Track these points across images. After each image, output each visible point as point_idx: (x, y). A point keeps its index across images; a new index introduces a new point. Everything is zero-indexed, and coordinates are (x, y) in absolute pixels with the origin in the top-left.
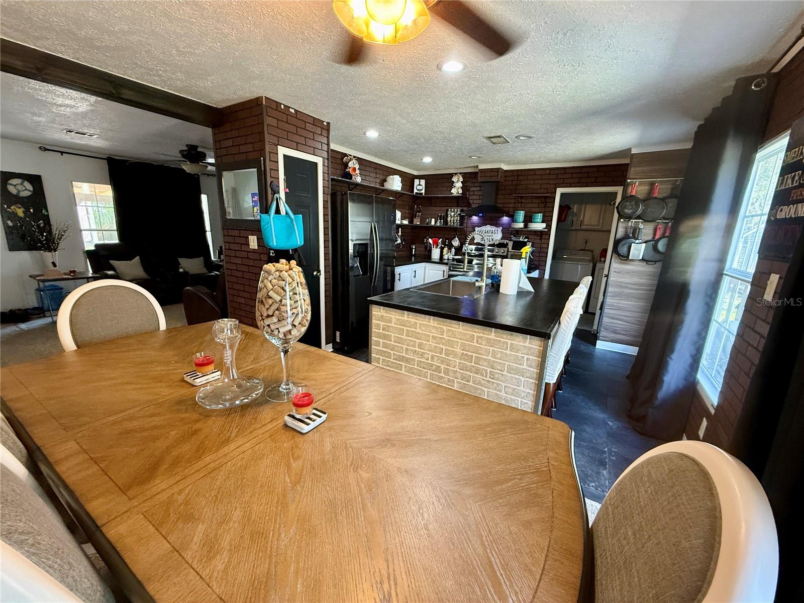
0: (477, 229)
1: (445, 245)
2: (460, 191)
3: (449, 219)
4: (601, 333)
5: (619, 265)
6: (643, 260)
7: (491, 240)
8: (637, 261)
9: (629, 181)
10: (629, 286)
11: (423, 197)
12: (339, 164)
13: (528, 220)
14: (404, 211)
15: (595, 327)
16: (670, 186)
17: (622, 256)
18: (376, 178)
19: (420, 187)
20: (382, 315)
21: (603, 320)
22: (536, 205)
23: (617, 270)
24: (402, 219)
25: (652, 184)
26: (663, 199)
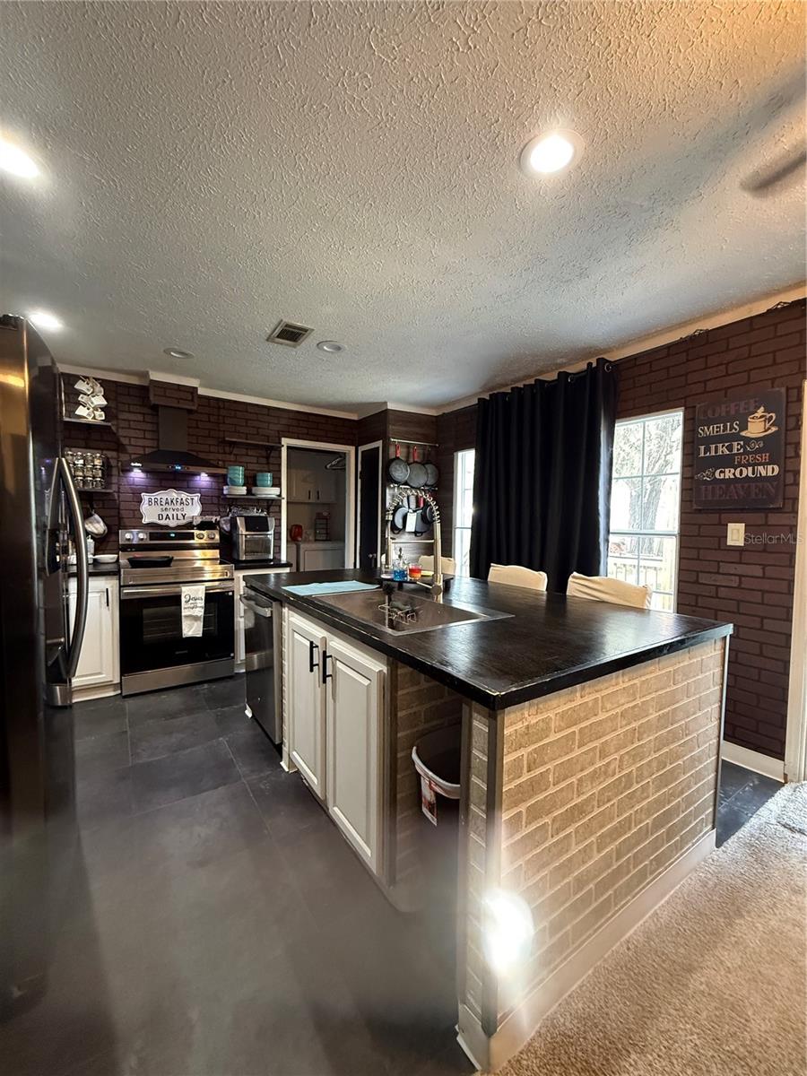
0: (146, 496)
2: (101, 416)
9: (392, 440)
13: (251, 481)
16: (422, 451)
17: (397, 529)
20: (527, 727)
22: (255, 460)
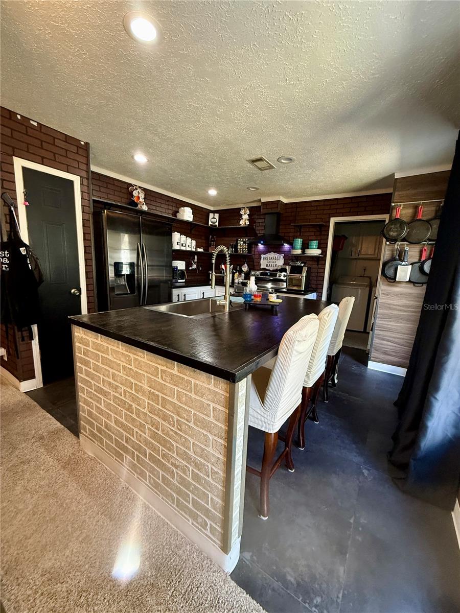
0: (263, 256)
1: (237, 271)
2: (248, 223)
3: (239, 247)
4: (372, 353)
5: (387, 287)
6: (410, 281)
7: (274, 266)
8: (404, 283)
9: (393, 204)
10: (398, 307)
11: (218, 228)
12: (124, 193)
13: (305, 246)
14: (200, 241)
15: (369, 347)
16: (434, 208)
17: (390, 278)
18: (168, 209)
19: (214, 219)
20: (82, 337)
21: (374, 341)
22: (313, 234)
23: (385, 292)
24: (196, 248)
25: (416, 207)
26: (428, 221)
